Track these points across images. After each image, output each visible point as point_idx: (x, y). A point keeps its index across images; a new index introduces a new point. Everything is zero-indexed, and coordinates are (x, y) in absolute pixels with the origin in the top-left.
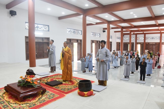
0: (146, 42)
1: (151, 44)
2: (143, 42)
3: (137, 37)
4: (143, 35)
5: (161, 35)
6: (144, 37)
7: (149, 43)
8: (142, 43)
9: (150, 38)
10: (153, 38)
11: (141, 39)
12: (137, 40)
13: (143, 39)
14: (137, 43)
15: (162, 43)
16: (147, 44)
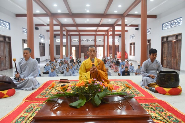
0: (81, 44)
1: (86, 46)
2: (78, 44)
3: (72, 38)
4: (78, 37)
5: (95, 37)
6: (79, 38)
7: (84, 45)
8: (77, 46)
9: (85, 40)
10: (88, 40)
11: (75, 41)
12: (72, 42)
13: (77, 41)
14: (72, 46)
15: (97, 45)
16: (83, 46)
